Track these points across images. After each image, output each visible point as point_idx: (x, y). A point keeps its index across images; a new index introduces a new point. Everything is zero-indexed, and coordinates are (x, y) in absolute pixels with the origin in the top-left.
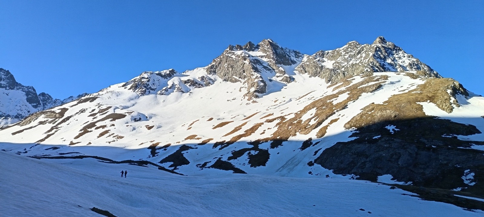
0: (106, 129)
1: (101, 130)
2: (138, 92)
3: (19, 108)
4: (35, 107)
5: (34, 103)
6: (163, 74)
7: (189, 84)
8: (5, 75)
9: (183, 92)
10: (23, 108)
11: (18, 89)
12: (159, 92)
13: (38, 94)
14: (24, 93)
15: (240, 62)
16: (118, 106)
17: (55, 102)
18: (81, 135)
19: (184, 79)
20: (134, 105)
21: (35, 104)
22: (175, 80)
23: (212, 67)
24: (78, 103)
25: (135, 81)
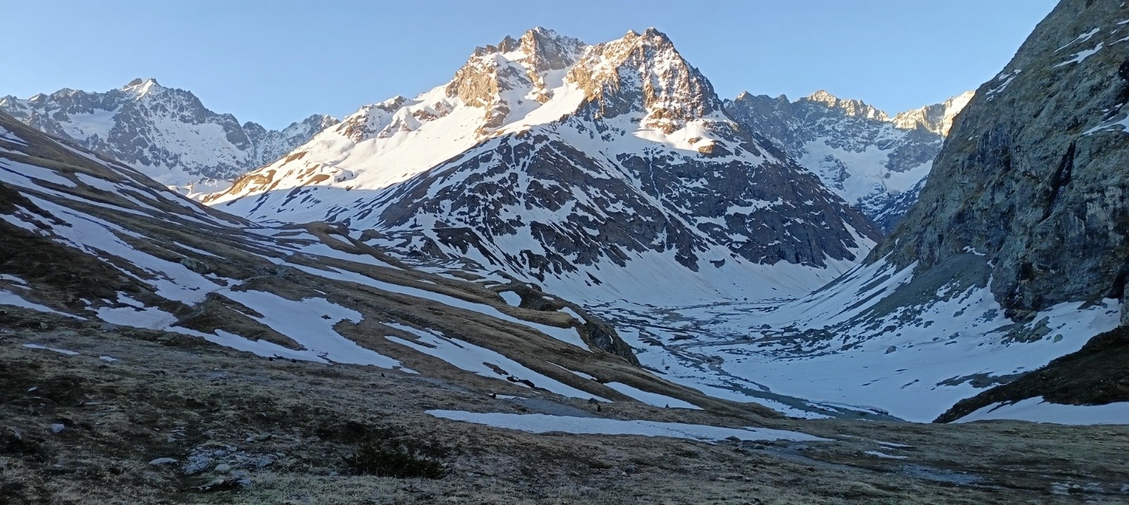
0: (309, 194)
1: (305, 195)
2: (354, 138)
3: (219, 154)
4: (242, 148)
5: (239, 142)
6: (387, 106)
7: (419, 117)
8: (186, 101)
9: (409, 130)
10: (226, 152)
11: (210, 122)
12: (379, 135)
13: (242, 125)
14: (221, 127)
15: (485, 77)
16: (327, 162)
17: (270, 137)
18: (287, 201)
19: (413, 109)
20: (346, 158)
21: (241, 144)
22: (401, 114)
23: (452, 86)
24: (287, 161)
25: (350, 123)
